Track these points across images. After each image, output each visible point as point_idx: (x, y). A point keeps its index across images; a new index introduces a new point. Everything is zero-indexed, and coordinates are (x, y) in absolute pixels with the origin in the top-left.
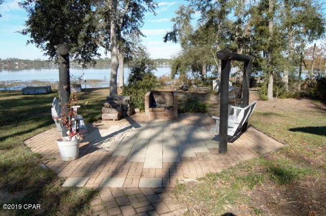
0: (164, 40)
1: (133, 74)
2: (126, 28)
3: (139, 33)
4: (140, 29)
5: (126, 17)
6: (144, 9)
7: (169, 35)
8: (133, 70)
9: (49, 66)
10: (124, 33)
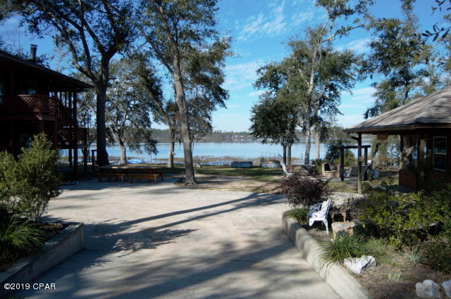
0: (364, 116)
1: (330, 152)
2: (324, 107)
3: (337, 111)
4: (337, 107)
5: (324, 98)
6: (341, 88)
7: (370, 111)
8: (330, 147)
9: (231, 140)
10: (322, 112)
